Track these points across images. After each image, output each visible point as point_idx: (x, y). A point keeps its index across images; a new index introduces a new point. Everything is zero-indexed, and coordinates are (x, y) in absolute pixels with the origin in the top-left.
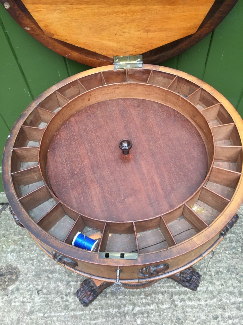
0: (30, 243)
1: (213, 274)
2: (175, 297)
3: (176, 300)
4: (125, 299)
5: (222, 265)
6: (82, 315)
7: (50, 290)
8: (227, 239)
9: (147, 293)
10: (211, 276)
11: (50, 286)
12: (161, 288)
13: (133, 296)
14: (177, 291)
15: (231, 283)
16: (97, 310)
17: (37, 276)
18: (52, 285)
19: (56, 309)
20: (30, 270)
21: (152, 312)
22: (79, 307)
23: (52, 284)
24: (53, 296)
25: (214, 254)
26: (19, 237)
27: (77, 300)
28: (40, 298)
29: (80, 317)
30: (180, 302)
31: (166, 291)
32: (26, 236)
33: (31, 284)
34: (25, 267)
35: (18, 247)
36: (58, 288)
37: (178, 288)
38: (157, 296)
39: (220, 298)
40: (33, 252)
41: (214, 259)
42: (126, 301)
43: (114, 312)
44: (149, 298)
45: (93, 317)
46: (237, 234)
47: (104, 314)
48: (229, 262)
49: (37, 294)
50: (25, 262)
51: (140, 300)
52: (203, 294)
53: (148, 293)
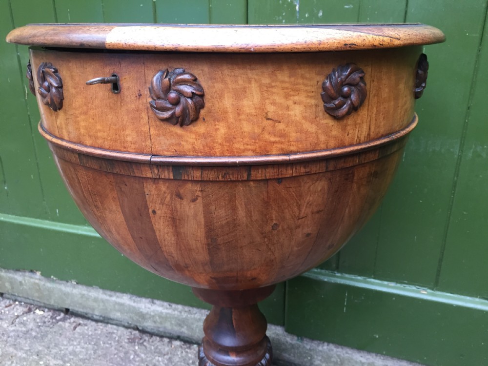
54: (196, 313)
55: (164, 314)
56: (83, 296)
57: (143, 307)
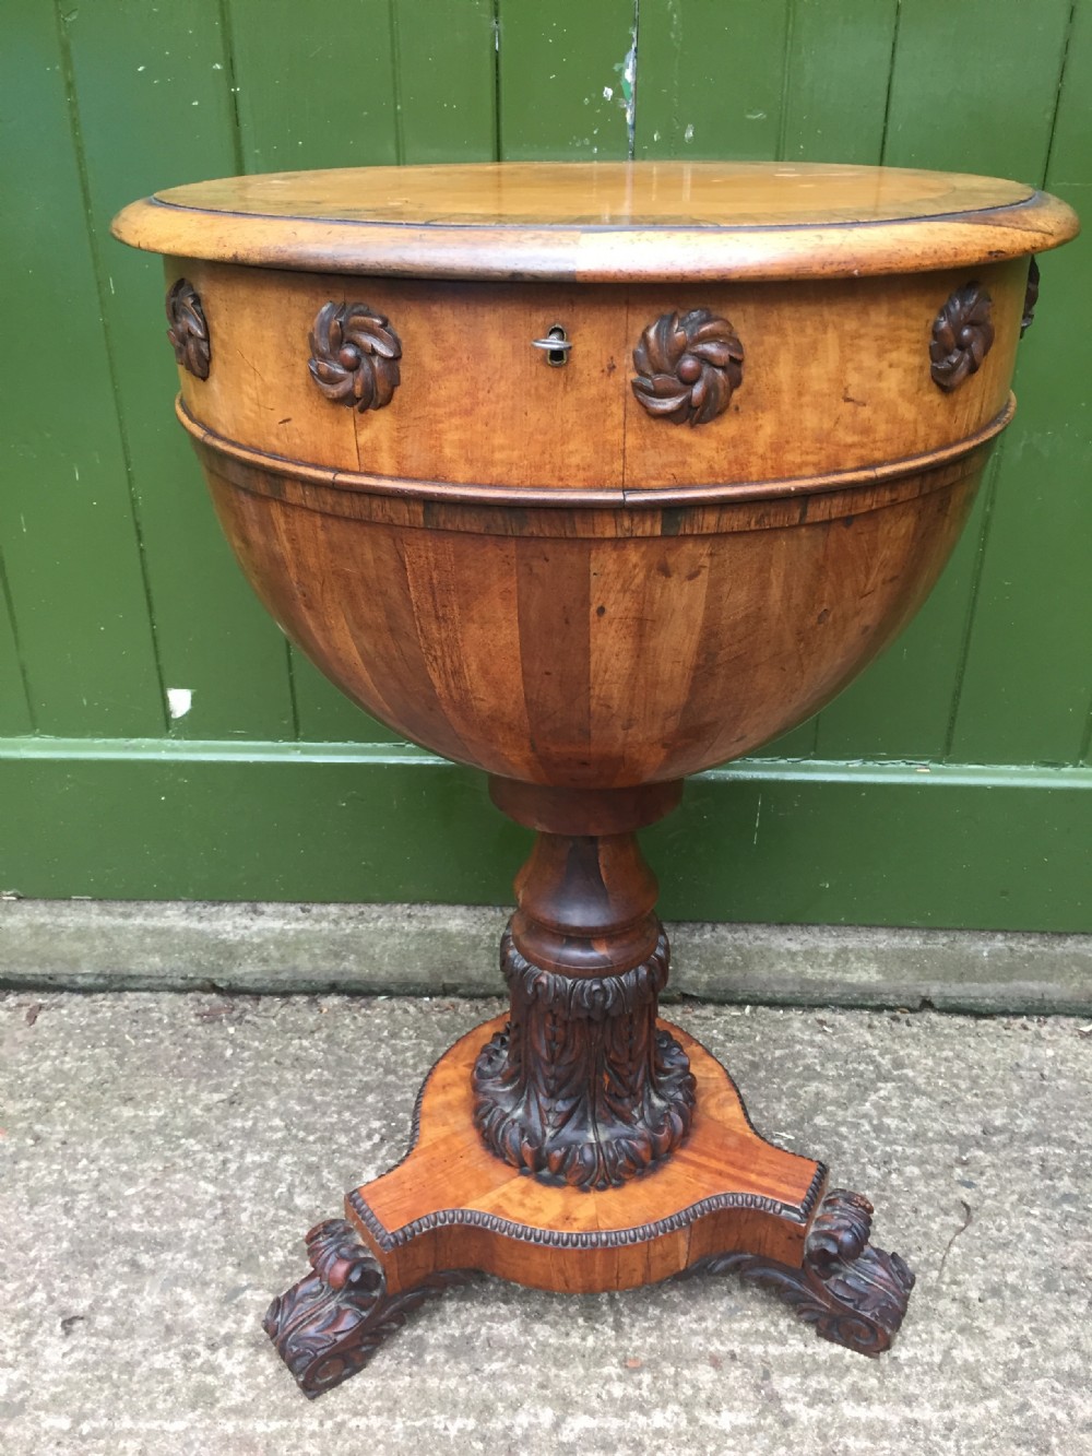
0: (76, 1128)
1: (974, 1295)
2: (784, 1384)
3: (790, 1395)
4: (516, 1379)
5: (1017, 1261)
6: (283, 1434)
7: (131, 1318)
8: (1030, 1163)
9: (636, 1359)
10: (964, 1302)
11: (137, 1301)
12: (708, 1340)
13: (560, 1365)
14: (791, 1355)
15: (1070, 1337)
16: (364, 1419)
17: (79, 1258)
18: (149, 1299)
19: (143, 1405)
20: (49, 1231)
21: (661, 1441)
22: (272, 1402)
23: (150, 1294)
24: (141, 1344)
25: (975, 1215)
26: (28, 1106)
27: (263, 1369)
28: (72, 1350)
29: (268, 1445)
30: (810, 1405)
31: (733, 1356)
32: (63, 1104)
33: (40, 1287)
34: (26, 1218)
35: (14, 1140)
36: (175, 1315)
37: (795, 1346)
38: (686, 1373)
39: (1014, 1398)
40: (84, 1162)
41: (973, 1237)
42: (522, 1385)
43: (453, 1432)
44: (646, 1378)
45: (338, 1448)
46: (1078, 1150)
47: (401, 1440)
48: (1047, 1250)
49: (63, 1333)
50: (29, 1201)
51: (595, 1385)
52: (927, 1379)
53: (644, 1357)
54: (379, 917)
55: (291, 933)
56: (38, 930)
57: (229, 928)
